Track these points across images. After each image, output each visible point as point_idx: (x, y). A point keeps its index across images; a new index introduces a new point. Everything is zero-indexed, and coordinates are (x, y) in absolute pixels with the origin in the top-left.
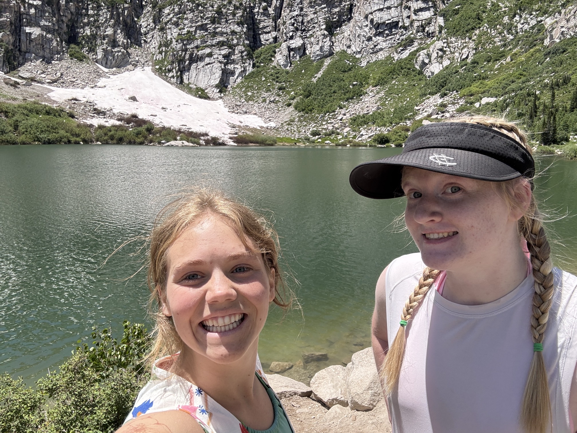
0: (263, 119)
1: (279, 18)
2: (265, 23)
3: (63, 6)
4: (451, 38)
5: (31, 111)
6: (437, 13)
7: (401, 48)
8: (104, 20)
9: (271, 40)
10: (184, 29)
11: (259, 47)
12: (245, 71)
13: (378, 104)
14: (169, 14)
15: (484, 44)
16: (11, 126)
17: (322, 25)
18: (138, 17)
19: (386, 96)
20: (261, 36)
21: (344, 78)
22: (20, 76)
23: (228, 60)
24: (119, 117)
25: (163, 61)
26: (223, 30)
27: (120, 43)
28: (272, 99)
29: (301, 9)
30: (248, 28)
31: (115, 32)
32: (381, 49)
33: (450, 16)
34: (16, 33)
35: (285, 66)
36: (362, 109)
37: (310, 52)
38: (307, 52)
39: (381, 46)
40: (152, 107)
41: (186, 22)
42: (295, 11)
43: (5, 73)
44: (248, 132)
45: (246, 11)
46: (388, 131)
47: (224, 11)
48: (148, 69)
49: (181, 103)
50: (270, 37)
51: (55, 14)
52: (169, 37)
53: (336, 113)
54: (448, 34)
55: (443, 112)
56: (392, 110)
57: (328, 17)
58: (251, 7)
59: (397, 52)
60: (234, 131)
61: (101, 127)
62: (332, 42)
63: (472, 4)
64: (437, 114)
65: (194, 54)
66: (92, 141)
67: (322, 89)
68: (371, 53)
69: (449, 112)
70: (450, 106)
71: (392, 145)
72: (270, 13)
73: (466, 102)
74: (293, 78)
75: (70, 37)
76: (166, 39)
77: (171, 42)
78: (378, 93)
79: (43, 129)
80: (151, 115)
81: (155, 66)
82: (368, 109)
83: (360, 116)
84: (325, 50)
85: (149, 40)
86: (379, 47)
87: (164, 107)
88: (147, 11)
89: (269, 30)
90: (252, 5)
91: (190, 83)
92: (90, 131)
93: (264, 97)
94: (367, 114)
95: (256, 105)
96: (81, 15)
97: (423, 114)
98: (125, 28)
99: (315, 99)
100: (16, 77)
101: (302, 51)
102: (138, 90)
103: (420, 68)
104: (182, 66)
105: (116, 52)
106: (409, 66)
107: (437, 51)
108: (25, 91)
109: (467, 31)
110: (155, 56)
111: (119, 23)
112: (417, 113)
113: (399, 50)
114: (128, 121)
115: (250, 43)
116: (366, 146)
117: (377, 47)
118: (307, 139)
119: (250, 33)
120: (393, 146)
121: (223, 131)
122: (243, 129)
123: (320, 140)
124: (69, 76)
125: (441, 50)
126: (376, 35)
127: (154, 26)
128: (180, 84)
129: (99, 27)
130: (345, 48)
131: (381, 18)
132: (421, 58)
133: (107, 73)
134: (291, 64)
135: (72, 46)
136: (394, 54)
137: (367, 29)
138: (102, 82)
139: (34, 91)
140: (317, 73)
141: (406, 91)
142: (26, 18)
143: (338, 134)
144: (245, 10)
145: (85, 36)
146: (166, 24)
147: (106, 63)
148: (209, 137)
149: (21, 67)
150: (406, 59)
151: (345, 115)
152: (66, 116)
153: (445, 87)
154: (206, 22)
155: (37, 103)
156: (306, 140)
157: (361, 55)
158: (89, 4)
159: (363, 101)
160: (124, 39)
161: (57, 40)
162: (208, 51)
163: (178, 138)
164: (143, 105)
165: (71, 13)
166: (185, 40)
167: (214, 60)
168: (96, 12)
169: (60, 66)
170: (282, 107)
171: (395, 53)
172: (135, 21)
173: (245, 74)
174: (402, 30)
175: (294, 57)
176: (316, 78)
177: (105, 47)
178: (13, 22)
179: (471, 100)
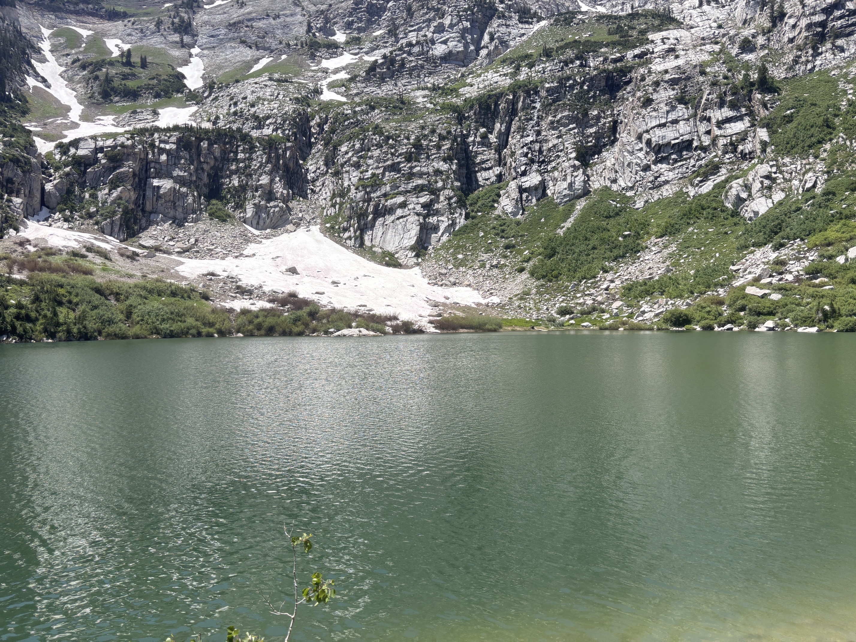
0: (481, 293)
1: (505, 147)
2: (484, 155)
3: (205, 150)
4: (783, 159)
5: (150, 292)
6: (756, 123)
7: (699, 179)
8: (258, 165)
9: (494, 179)
10: (367, 171)
11: (475, 190)
12: (453, 224)
13: (668, 263)
14: (347, 153)
15: (842, 164)
16: (122, 313)
17: (571, 153)
18: (304, 160)
19: (680, 251)
20: (479, 174)
21: (609, 227)
22: (140, 245)
23: (429, 211)
24: (271, 298)
25: (336, 216)
26: (423, 169)
27: (278, 195)
28: (495, 262)
29: (538, 133)
30: (459, 165)
31: (272, 181)
32: (666, 182)
33: (779, 126)
34: (140, 187)
35: (515, 214)
36: (642, 272)
37: (553, 191)
38: (549, 192)
39: (666, 178)
40: (318, 281)
41: (370, 162)
42: (529, 136)
43: (121, 241)
44: (457, 313)
45: (457, 141)
46: (688, 304)
47: (424, 143)
48: (315, 229)
49: (360, 274)
50: (492, 175)
51: (193, 161)
52: (346, 184)
53: (598, 279)
54: (778, 152)
55: (781, 273)
56: (692, 272)
57: (580, 141)
58: (464, 135)
59: (692, 185)
60: (436, 311)
61: (245, 312)
62: (588, 176)
63: (815, 105)
64: (771, 276)
65: (381, 205)
66: (230, 333)
67: (573, 245)
68: (650, 189)
69: (791, 273)
70: (791, 262)
71: (695, 327)
72: (491, 141)
73: (822, 256)
74: (527, 230)
75: (211, 190)
76: (342, 187)
77: (349, 190)
78: (666, 247)
79: (165, 317)
80: (317, 293)
81: (325, 224)
82: (651, 271)
83: (638, 282)
84: (577, 187)
85: (317, 190)
86: (662, 179)
87: (336, 280)
88: (316, 151)
89: (490, 165)
90: (465, 132)
91: (373, 246)
92: (229, 318)
93: (482, 261)
94: (650, 279)
95: (470, 272)
96: (228, 160)
97: (747, 277)
98: (285, 174)
99: (563, 260)
100: (135, 247)
101: (541, 191)
102: (299, 259)
103: (734, 206)
104: (362, 222)
105: (271, 207)
106: (714, 205)
107: (762, 179)
108: (146, 265)
109: (810, 147)
110: (325, 211)
111: (279, 168)
112: (734, 277)
113: (696, 182)
114: (283, 302)
115: (462, 184)
116: (651, 329)
117: (658, 179)
118: (552, 320)
119: (461, 171)
120: (698, 329)
121: (420, 313)
122: (449, 308)
123: (572, 322)
124: (207, 242)
125: (768, 177)
126: (655, 162)
127: (325, 170)
128: (359, 247)
129: (251, 175)
130: (608, 183)
131: (664, 137)
132: (734, 192)
133: (258, 236)
134: (524, 210)
135: (214, 201)
136: (687, 188)
137: (641, 155)
138: (251, 248)
139: (158, 264)
140: (565, 221)
141: (713, 243)
142: (154, 168)
143: (603, 311)
144: (455, 140)
145: (231, 187)
146: (342, 165)
147: (258, 223)
148: (398, 322)
149: (143, 231)
150: (708, 194)
151: (612, 281)
152: (198, 298)
153: (780, 234)
154: (399, 160)
155: (160, 281)
156: (550, 321)
157: (634, 192)
158: (239, 146)
159: (641, 259)
160: (284, 189)
161: (193, 195)
162: (400, 199)
163: (354, 324)
164: (307, 279)
165: (215, 158)
166: (368, 186)
167: (408, 212)
168: (247, 155)
169: (195, 229)
170: (510, 273)
171: (690, 187)
172: (300, 165)
173: (454, 229)
174: (699, 152)
175: (527, 200)
176: (564, 229)
177: (257, 201)
178: (137, 173)
179: (828, 253)
